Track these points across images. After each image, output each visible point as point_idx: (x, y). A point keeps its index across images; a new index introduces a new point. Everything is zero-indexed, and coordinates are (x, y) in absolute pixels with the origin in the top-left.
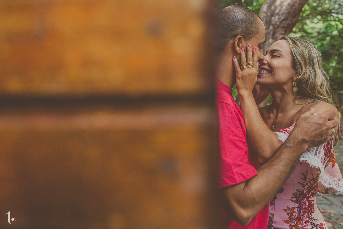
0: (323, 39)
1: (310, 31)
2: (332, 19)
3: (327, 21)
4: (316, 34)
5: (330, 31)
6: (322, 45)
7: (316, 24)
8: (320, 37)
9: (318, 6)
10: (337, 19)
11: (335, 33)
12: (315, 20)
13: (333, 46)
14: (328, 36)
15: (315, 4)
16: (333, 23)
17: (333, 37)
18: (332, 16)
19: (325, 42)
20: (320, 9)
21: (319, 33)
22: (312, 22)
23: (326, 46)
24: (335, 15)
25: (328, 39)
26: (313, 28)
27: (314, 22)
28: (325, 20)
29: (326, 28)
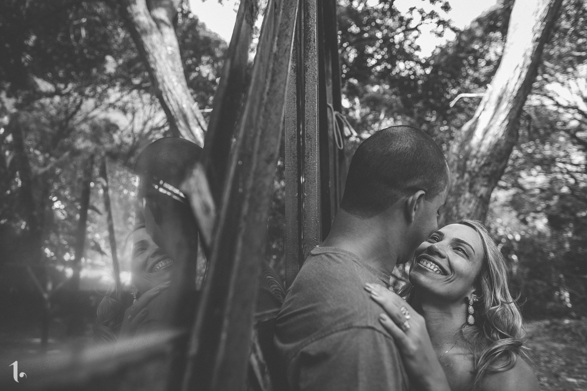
0: (550, 198)
1: (527, 187)
2: (557, 169)
3: (551, 173)
4: (537, 191)
5: (556, 187)
6: (548, 207)
7: (536, 176)
8: (543, 195)
9: (534, 153)
10: (565, 171)
11: (565, 190)
12: (534, 172)
13: (563, 208)
14: (555, 194)
15: (530, 151)
16: (559, 176)
17: (562, 196)
18: (557, 166)
19: (552, 203)
20: (538, 156)
21: (542, 190)
23: (554, 208)
24: (561, 165)
25: (556, 198)
26: (531, 183)
27: (531, 175)
28: (547, 171)
29: (551, 182)
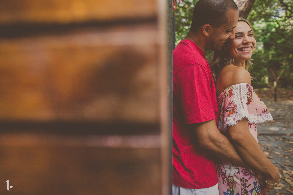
0: (266, 34)
1: (256, 29)
2: (271, 20)
3: (268, 22)
4: (260, 31)
5: (270, 29)
6: (265, 38)
7: (261, 24)
8: (263, 33)
9: (262, 11)
10: (275, 20)
11: (274, 30)
12: (260, 22)
13: (271, 39)
14: (269, 32)
15: (260, 10)
16: (272, 23)
17: (272, 33)
18: (272, 18)
19: (266, 37)
20: (263, 13)
21: (263, 30)
22: (258, 23)
23: (267, 39)
25: (269, 34)
26: (258, 27)
27: (259, 23)
29: (268, 27)
